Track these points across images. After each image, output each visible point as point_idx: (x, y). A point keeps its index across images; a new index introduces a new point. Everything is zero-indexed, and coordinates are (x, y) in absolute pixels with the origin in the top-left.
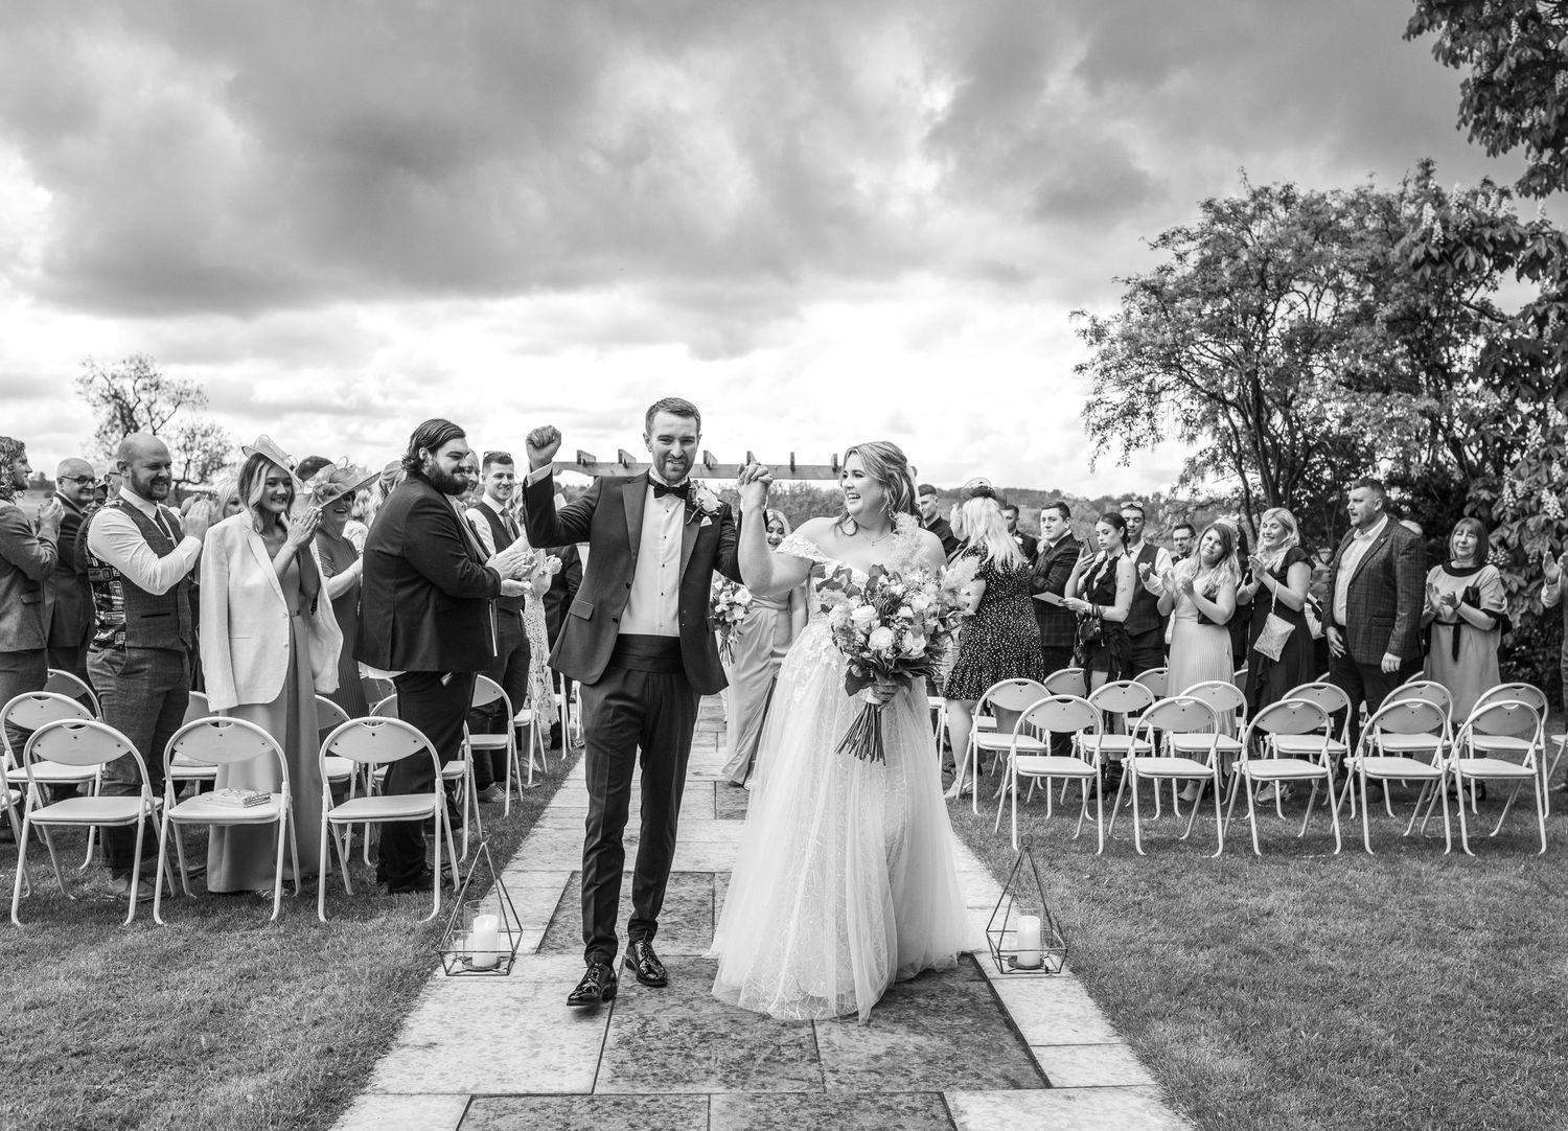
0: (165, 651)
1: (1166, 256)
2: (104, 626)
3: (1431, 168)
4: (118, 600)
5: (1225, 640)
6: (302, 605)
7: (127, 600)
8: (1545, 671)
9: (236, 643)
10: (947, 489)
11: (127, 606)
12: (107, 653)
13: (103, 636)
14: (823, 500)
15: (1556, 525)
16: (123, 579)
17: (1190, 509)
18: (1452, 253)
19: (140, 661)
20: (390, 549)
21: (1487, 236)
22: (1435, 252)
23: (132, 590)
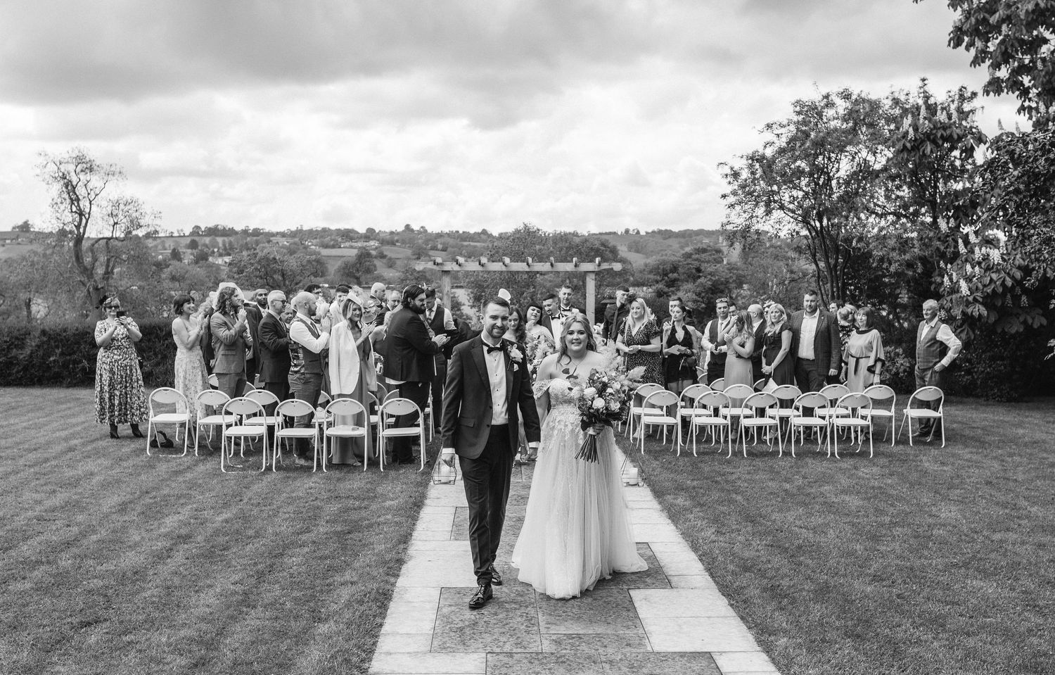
0: (317, 374)
1: (769, 136)
2: (296, 366)
3: (926, 82)
4: (301, 355)
5: (750, 365)
6: (364, 357)
7: (304, 356)
8: (978, 378)
9: (341, 370)
10: (677, 231)
11: (304, 358)
12: (298, 375)
13: (296, 369)
14: (577, 246)
15: (965, 299)
16: (303, 348)
17: (786, 282)
18: (919, 145)
19: (310, 378)
20: (400, 336)
21: (939, 135)
22: (908, 145)
23: (307, 352)
